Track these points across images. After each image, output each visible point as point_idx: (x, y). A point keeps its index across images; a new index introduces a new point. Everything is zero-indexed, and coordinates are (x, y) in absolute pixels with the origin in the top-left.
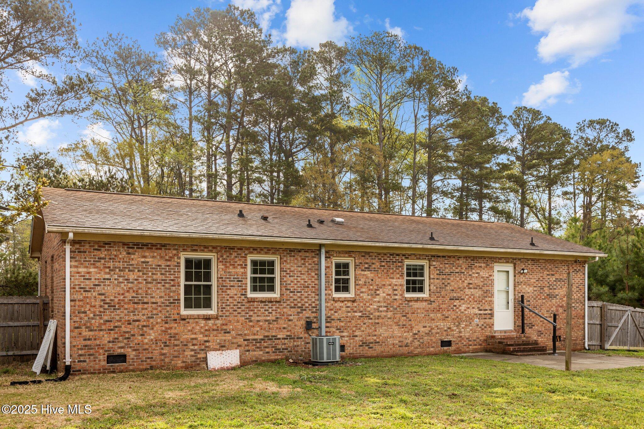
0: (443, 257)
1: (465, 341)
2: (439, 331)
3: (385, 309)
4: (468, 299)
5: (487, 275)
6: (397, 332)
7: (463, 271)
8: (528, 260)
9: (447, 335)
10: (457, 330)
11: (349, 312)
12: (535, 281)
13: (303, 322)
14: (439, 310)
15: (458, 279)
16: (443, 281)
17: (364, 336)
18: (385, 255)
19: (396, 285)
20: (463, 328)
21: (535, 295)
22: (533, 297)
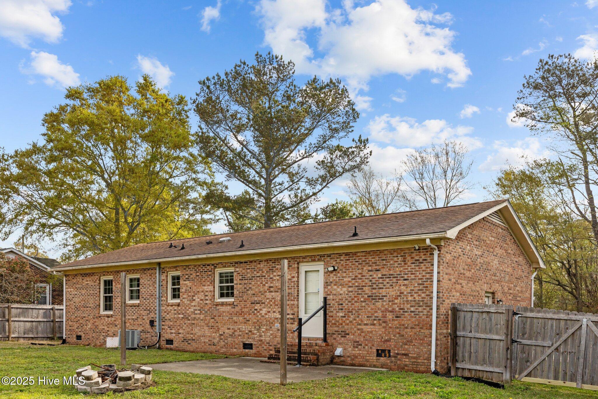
0: (244, 263)
1: (266, 345)
2: (241, 333)
3: (199, 312)
4: (269, 303)
5: (289, 277)
6: (207, 331)
7: (264, 274)
8: (340, 255)
9: (248, 338)
10: (258, 334)
11: (175, 314)
12: (350, 279)
13: (148, 322)
14: (241, 313)
15: (259, 283)
16: (245, 286)
17: (185, 334)
18: (200, 266)
19: (207, 291)
20: (263, 332)
21: (350, 297)
22: (347, 299)
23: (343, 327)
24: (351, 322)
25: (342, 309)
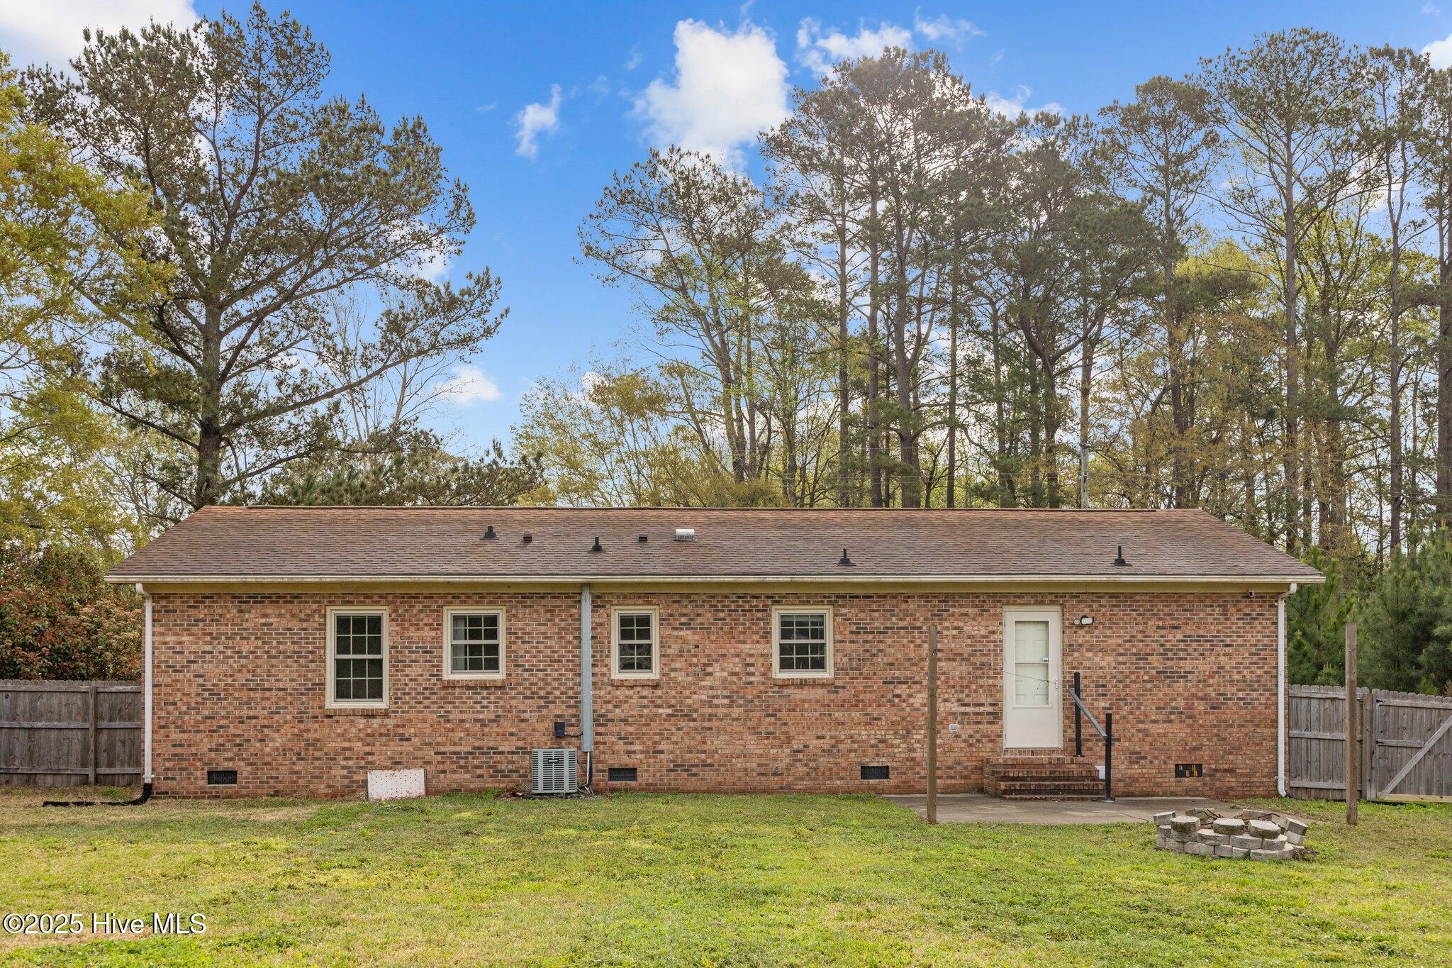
0: (866, 597)
2: (856, 746)
3: (726, 701)
5: (983, 632)
6: (753, 745)
7: (918, 624)
8: (1100, 596)
9: (878, 755)
10: (904, 746)
11: (645, 707)
12: (1120, 641)
13: (549, 724)
14: (856, 704)
15: (905, 641)
16: (867, 646)
17: (678, 752)
18: (726, 597)
19: (752, 656)
20: (918, 741)
21: (1122, 672)
24: (1124, 717)
25: (1104, 695)
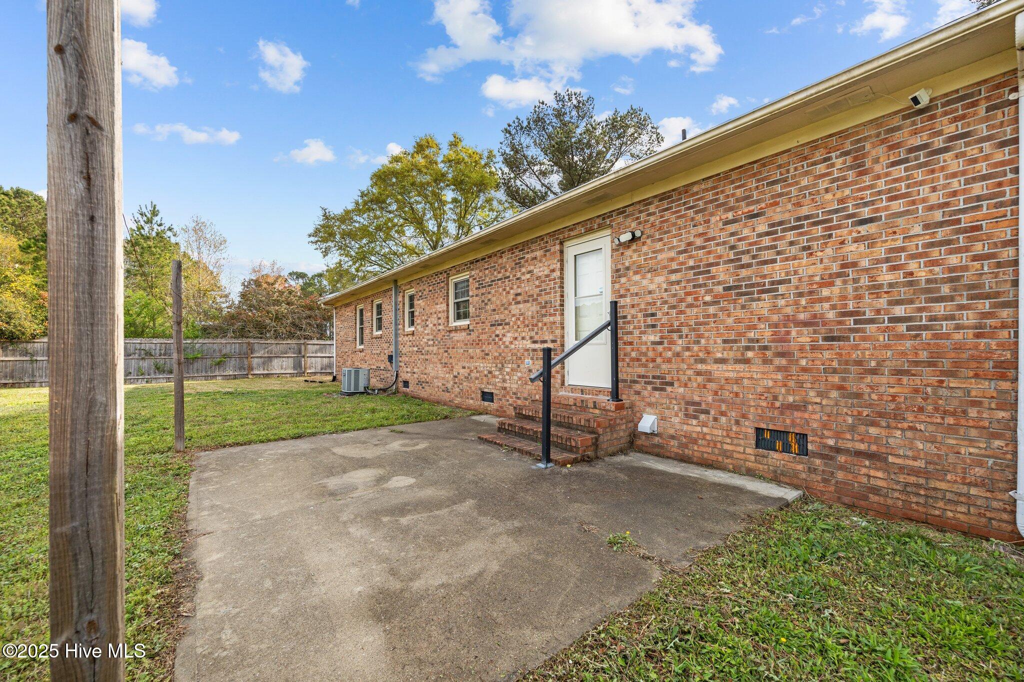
0: (483, 259)
1: (511, 398)
2: (478, 375)
3: (432, 343)
4: (515, 323)
5: (546, 272)
6: (441, 371)
7: (508, 274)
9: (488, 383)
10: (500, 377)
11: (411, 347)
12: (672, 254)
13: (388, 357)
14: (478, 343)
15: (501, 290)
16: (483, 298)
17: (419, 374)
19: (440, 312)
20: (508, 374)
21: (675, 295)
22: (666, 302)
23: (658, 367)
24: (678, 355)
25: (654, 326)
